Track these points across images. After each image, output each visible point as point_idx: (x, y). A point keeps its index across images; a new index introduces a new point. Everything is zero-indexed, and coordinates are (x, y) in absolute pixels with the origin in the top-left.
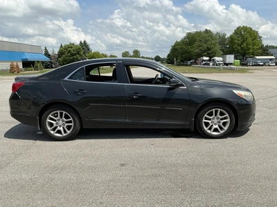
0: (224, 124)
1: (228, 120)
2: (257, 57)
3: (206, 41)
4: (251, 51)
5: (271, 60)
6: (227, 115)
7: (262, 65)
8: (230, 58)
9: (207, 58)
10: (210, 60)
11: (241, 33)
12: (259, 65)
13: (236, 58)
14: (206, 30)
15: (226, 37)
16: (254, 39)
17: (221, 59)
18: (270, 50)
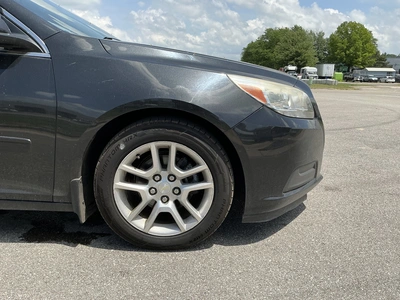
0: (196, 198)
1: (209, 185)
2: (369, 69)
3: (294, 43)
4: (360, 59)
5: (389, 73)
6: (203, 167)
7: (376, 81)
8: (329, 69)
9: (294, 68)
10: (298, 71)
11: (347, 32)
12: (371, 81)
13: (337, 69)
14: (296, 27)
15: (325, 37)
16: (366, 42)
17: (314, 69)
18: (388, 60)
